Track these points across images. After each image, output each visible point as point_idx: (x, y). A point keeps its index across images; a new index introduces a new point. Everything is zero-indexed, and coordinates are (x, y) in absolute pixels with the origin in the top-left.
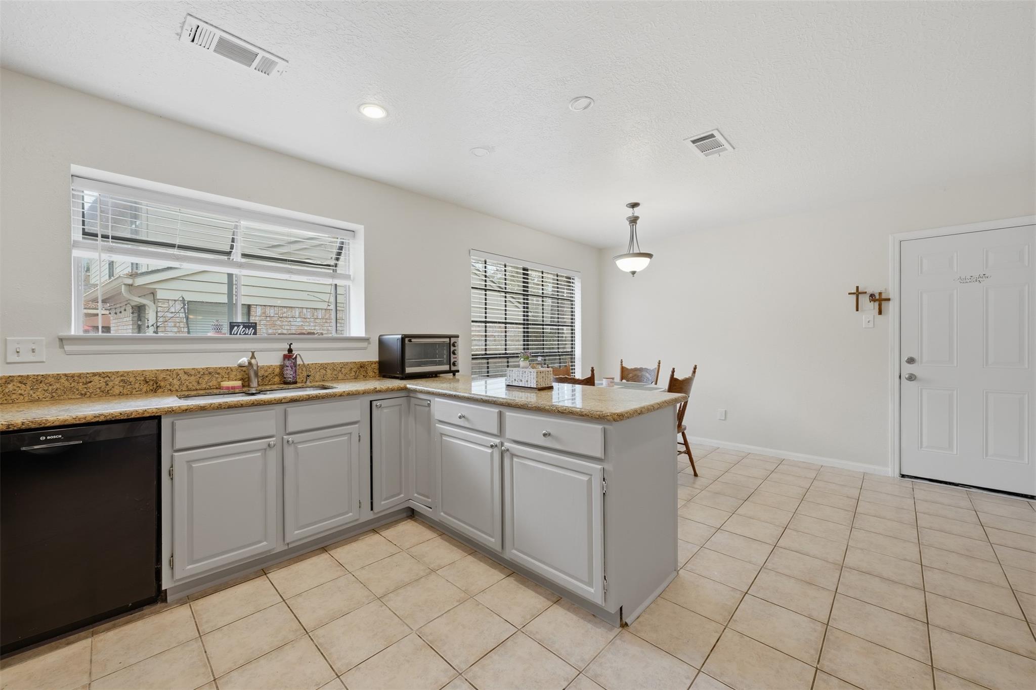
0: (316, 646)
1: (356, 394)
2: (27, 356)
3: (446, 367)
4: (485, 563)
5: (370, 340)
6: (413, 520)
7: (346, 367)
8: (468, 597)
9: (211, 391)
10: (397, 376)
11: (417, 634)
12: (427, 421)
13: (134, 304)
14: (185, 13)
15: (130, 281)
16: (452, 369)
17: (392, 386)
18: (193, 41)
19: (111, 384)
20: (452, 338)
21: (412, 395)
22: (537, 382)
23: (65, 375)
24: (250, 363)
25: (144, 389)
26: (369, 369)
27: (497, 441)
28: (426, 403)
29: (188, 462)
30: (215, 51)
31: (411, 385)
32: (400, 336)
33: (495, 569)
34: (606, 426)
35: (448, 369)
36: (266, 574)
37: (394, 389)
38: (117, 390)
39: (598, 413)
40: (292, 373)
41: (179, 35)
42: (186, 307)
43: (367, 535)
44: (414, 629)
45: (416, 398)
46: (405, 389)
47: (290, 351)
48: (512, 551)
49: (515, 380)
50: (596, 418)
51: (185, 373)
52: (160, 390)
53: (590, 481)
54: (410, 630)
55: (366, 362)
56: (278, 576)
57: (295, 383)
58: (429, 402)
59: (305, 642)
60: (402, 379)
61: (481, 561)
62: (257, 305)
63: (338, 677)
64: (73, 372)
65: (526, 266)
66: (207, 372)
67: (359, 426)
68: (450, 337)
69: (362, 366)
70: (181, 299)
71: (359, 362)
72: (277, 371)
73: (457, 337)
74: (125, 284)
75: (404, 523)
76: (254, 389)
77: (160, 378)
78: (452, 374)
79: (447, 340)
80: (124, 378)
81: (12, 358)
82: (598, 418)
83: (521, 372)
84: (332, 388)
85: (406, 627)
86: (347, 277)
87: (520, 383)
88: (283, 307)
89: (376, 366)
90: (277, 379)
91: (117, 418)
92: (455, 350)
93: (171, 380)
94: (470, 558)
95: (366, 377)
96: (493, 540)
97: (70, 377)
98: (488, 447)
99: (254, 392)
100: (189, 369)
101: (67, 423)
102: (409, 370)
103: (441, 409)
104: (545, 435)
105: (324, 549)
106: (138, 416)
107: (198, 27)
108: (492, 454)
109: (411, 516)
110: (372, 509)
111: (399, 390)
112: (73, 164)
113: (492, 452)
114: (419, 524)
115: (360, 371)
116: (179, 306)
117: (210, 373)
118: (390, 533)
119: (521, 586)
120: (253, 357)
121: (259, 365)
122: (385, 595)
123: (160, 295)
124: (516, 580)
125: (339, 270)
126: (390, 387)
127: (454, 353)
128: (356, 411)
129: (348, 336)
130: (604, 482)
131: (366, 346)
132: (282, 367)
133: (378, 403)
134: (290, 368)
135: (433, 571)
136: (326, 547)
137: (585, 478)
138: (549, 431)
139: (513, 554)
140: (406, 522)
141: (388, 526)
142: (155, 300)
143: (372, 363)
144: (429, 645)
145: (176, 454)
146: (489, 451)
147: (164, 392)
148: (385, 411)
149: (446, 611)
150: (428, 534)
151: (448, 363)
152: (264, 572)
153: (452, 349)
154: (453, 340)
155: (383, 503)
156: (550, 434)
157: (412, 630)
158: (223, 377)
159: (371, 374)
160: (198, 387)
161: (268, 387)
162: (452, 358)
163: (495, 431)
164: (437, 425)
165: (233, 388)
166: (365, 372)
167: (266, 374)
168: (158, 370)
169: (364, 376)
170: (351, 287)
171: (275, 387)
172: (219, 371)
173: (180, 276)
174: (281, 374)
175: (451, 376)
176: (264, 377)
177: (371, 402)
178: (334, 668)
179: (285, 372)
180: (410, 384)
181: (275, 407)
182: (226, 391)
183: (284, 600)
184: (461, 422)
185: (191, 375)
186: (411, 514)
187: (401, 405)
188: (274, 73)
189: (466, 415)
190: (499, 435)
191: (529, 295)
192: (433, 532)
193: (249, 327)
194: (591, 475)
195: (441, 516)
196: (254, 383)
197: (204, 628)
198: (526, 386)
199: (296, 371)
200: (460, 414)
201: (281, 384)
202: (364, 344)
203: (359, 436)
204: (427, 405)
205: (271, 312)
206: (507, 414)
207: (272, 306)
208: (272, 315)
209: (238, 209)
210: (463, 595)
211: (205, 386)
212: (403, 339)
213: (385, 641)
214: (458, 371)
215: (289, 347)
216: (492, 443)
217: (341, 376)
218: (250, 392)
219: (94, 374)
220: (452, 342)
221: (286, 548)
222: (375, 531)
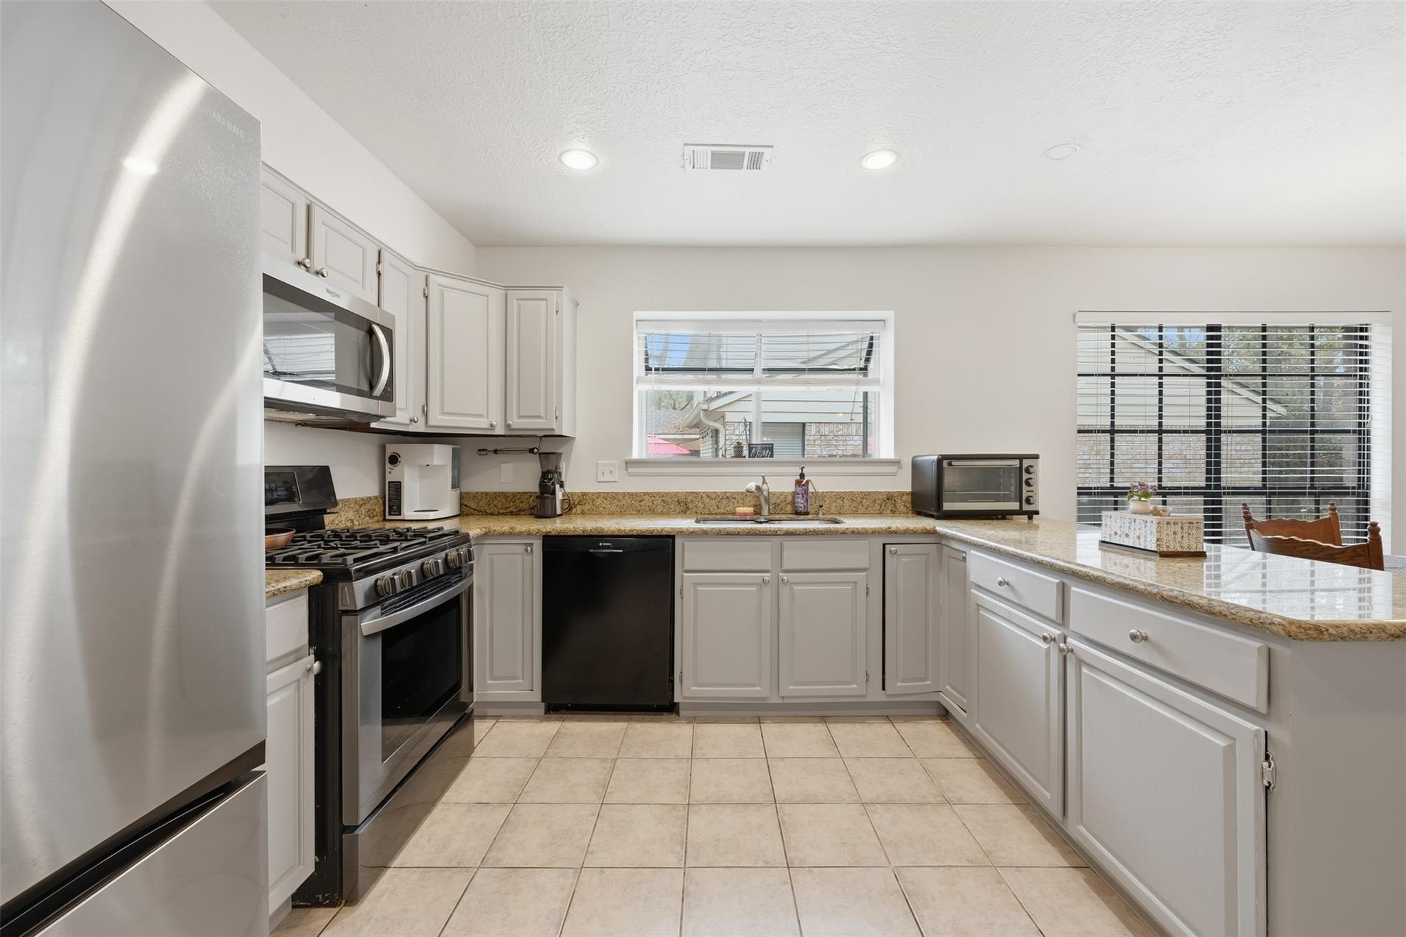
0: (779, 821)
1: (863, 533)
2: (608, 478)
3: (1014, 506)
4: (1039, 829)
5: (902, 463)
6: (946, 723)
7: (868, 497)
8: (988, 863)
9: (726, 516)
10: (932, 513)
11: (894, 872)
12: (961, 581)
13: (712, 428)
14: (682, 144)
15: (705, 407)
16: (1024, 509)
17: (913, 526)
18: (694, 168)
19: (655, 503)
20: (1024, 461)
21: (944, 542)
22: (1158, 540)
23: (628, 493)
24: (758, 488)
25: (678, 510)
26: (899, 501)
27: (1056, 632)
28: (960, 556)
29: (694, 584)
30: (711, 167)
31: (943, 527)
32: (935, 458)
33: (1054, 846)
34: (1274, 646)
35: (1018, 508)
36: (760, 723)
37: (917, 531)
38: (659, 509)
39: (1249, 614)
40: (802, 502)
41: (683, 167)
42: (748, 428)
43: (877, 720)
44: (892, 865)
45: (950, 547)
46: (933, 532)
47: (802, 476)
48: (1078, 827)
49: (1116, 533)
50: (1244, 624)
51: (708, 496)
52: (688, 512)
53: (1230, 752)
54: (887, 862)
55: (895, 492)
56: (770, 729)
57: (807, 513)
58: (964, 555)
59: (770, 810)
60: (938, 518)
61: (1032, 822)
62: (811, 423)
63: (788, 867)
64: (637, 491)
65: (1214, 321)
66: (725, 497)
67: (867, 575)
68: (1021, 458)
69: (890, 497)
70: (743, 420)
71: (885, 492)
72: (790, 498)
73: (1036, 457)
74: (703, 410)
75: (930, 722)
76: (763, 518)
77: (689, 500)
78: (1026, 516)
79: (1016, 463)
80: (663, 498)
81: (601, 478)
82: (1249, 625)
83: (1127, 521)
84: (842, 522)
85: (883, 856)
86: (877, 382)
87: (1126, 539)
88: (838, 423)
89: (908, 498)
90: (789, 508)
91: (644, 534)
92: (1031, 479)
93: (697, 502)
94: (1015, 810)
95: (894, 512)
96: (1048, 795)
97: (631, 495)
98: (1039, 637)
99: (763, 520)
100: (710, 492)
101: (615, 534)
102: (947, 506)
103: (980, 567)
104: (1134, 637)
105: (823, 719)
106: (658, 534)
107: (694, 152)
108: (1048, 651)
109: (944, 716)
110: (884, 689)
111: (925, 533)
112: (636, 310)
113: (1049, 648)
114: (952, 731)
115: (886, 503)
116: (742, 428)
117: (728, 497)
118: (906, 728)
119: (1092, 894)
120: (764, 482)
121: (770, 491)
122: (872, 803)
123: (728, 418)
124: (1088, 881)
125: (871, 374)
126: (910, 528)
127: (1028, 484)
128: (864, 555)
129: (877, 457)
130: (1266, 764)
131: (895, 471)
132: (794, 494)
133: (893, 548)
134: (801, 496)
135: (948, 802)
136: (826, 717)
137: (1221, 742)
138: (1144, 631)
139: (1080, 832)
140: (933, 722)
141: (908, 718)
142: (724, 424)
143: (902, 494)
144: (904, 895)
145: (685, 574)
146: (1045, 646)
147: (691, 514)
148: (903, 560)
149: (946, 865)
150: (961, 750)
151: (1018, 499)
152: (759, 720)
153: (1025, 476)
154: (1026, 463)
155: (899, 684)
156: (1146, 639)
157: (890, 863)
158: (738, 502)
159: (902, 508)
160: (718, 511)
161: (777, 517)
162: (1024, 491)
163: (1052, 613)
164: (973, 590)
165: (745, 514)
166: (892, 506)
167: (778, 501)
168: (687, 492)
169: (891, 511)
170: (881, 394)
171: (784, 517)
172: (735, 496)
173: (744, 398)
174: (793, 503)
175: (1025, 519)
176: (776, 505)
177: (884, 545)
178: (788, 855)
179: (796, 501)
180: (940, 526)
181: (769, 539)
182: (739, 517)
183: (767, 758)
184: (1003, 591)
185: (712, 499)
186: (944, 715)
187: (928, 554)
188: (764, 164)
189: (1011, 582)
190: (1061, 622)
191: (1222, 375)
192: (969, 749)
193: (766, 449)
194: (1235, 740)
195: (977, 729)
196: (765, 512)
197: (697, 752)
198: (1137, 546)
199: (807, 500)
200: (1000, 579)
201: (793, 514)
202: (893, 469)
203: (867, 588)
204: (961, 559)
205: (826, 430)
206: (1073, 589)
207: (827, 423)
208: (827, 433)
209: (759, 321)
210: (981, 856)
211: (723, 511)
212: (940, 462)
213: (852, 858)
214: (1037, 513)
215: (801, 472)
216: (1045, 634)
217: (862, 509)
218: (759, 520)
219: (646, 494)
220: (1025, 466)
221: (781, 701)
222: (888, 718)
